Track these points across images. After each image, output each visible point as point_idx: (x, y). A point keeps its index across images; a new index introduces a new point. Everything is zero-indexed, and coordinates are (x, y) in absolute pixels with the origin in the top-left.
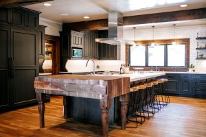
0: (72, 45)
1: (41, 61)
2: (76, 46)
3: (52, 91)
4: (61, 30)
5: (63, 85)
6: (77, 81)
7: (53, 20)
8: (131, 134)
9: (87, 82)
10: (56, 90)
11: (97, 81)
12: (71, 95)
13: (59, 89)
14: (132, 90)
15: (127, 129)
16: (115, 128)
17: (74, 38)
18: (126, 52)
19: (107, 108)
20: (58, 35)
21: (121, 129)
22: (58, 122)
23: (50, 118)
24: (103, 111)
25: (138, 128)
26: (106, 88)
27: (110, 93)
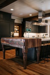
0: (26, 27)
2: (28, 27)
4: (22, 21)
5: (9, 41)
6: (14, 40)
7: (19, 17)
9: (17, 40)
10: (7, 43)
12: (12, 46)
13: (8, 43)
14: (42, 45)
19: (25, 53)
20: (21, 23)
21: (37, 63)
22: (12, 57)
23: (10, 55)
24: (24, 54)
25: (46, 64)
26: (24, 43)
27: (27, 46)
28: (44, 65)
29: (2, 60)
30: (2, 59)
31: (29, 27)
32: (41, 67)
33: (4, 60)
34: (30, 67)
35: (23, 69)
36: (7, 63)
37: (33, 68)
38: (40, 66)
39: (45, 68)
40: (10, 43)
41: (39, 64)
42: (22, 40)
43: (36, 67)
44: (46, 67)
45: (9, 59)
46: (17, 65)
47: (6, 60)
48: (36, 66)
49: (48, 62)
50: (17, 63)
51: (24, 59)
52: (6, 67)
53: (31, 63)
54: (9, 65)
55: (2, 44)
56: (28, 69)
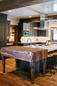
0: (24, 30)
1: (8, 38)
3: (8, 55)
5: (13, 53)
6: (19, 52)
8: (47, 80)
9: (23, 52)
10: (9, 55)
11: (28, 52)
13: (11, 55)
15: (46, 77)
16: (39, 76)
17: (25, 26)
18: (51, 33)
19: (33, 67)
20: (17, 25)
21: (43, 76)
22: (13, 70)
23: (9, 67)
24: (31, 68)
25: (52, 76)
26: (33, 56)
27: (35, 59)
28: (51, 78)
29: (2, 74)
30: (2, 72)
31: (27, 30)
32: (48, 81)
33: (5, 73)
34: (37, 81)
35: (30, 84)
36: (10, 77)
37: (41, 82)
38: (47, 79)
39: (53, 82)
40: (14, 55)
41: (46, 78)
42: (29, 53)
43: (43, 81)
44: (53, 80)
45: (10, 73)
46: (22, 80)
47: (7, 74)
48: (43, 79)
49: (54, 74)
50: (21, 77)
51: (32, 74)
52: (10, 82)
53: (37, 77)
54: (14, 80)
55: (1, 55)
56: (36, 83)
